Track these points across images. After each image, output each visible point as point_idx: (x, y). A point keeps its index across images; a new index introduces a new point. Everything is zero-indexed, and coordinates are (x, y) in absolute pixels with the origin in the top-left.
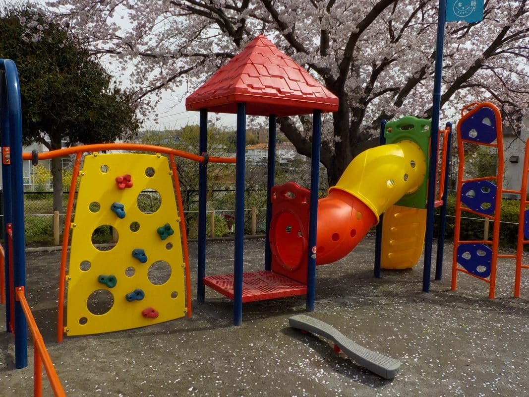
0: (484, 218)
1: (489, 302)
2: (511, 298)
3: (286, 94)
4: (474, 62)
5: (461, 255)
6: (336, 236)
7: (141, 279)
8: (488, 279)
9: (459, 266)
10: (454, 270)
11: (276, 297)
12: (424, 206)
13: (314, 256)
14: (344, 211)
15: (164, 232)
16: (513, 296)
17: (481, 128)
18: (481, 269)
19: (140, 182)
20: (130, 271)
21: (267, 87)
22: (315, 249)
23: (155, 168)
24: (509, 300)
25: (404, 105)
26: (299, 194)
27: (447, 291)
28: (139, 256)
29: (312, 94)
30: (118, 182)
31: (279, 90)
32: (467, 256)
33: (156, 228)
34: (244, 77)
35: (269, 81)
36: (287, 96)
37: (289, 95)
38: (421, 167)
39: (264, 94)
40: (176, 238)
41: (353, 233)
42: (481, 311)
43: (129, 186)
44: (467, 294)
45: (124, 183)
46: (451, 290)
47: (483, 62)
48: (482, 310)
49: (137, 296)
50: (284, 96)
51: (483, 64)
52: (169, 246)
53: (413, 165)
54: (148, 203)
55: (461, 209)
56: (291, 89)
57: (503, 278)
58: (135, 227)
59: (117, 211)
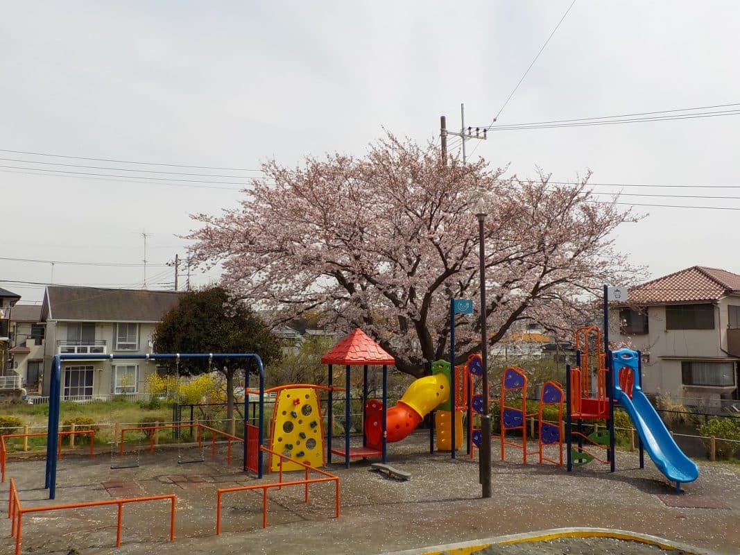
5: (474, 438)
7: (303, 447)
9: (474, 444)
12: (450, 410)
13: (385, 436)
14: (402, 414)
15: (313, 425)
19: (303, 402)
20: (298, 443)
21: (360, 357)
22: (386, 433)
23: (309, 394)
26: (379, 405)
27: (468, 459)
28: (302, 435)
29: (381, 358)
30: (294, 402)
31: (365, 358)
32: (476, 438)
33: (310, 422)
34: (349, 354)
35: (361, 354)
37: (370, 360)
38: (447, 389)
39: (358, 361)
40: (318, 428)
41: (407, 425)
43: (298, 403)
45: (297, 402)
46: (471, 458)
49: (301, 454)
52: (315, 431)
53: (442, 387)
54: (306, 410)
55: (472, 411)
56: (370, 357)
58: (300, 422)
59: (293, 415)
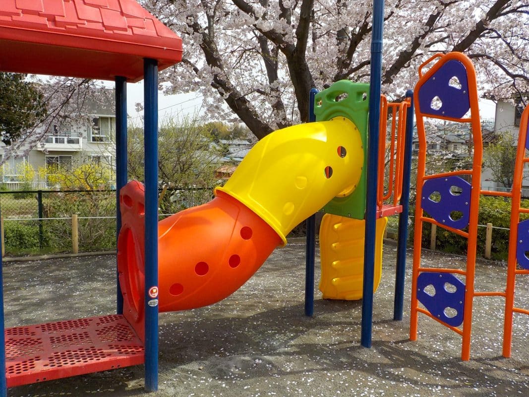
0: (486, 224)
1: (460, 367)
2: (496, 359)
3: (67, 26)
4: (475, 25)
5: (422, 289)
6: (202, 268)
8: (460, 328)
9: (420, 306)
10: (414, 311)
11: (79, 373)
12: (362, 216)
13: (154, 303)
14: (221, 229)
16: (501, 353)
17: (448, 95)
18: (450, 312)
21: (25, 12)
24: (492, 363)
25: (393, 84)
27: (403, 342)
29: (125, 30)
31: (52, 19)
32: (430, 290)
36: (69, 31)
37: (75, 27)
38: (356, 156)
39: (14, 23)
41: (234, 260)
42: (440, 388)
44: (431, 349)
46: (410, 340)
47: (487, 25)
48: (443, 387)
50: (64, 29)
51: (486, 27)
53: (342, 152)
55: (421, 219)
56: (79, 19)
57: (496, 316)
